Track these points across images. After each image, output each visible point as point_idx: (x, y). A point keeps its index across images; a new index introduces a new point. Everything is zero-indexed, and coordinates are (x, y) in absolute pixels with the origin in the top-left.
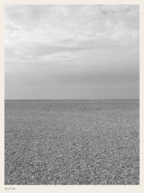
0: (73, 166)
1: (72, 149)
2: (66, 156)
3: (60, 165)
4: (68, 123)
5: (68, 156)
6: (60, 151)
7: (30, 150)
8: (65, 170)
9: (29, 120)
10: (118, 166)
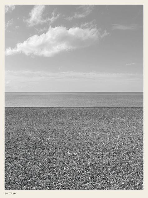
0: (86, 181)
1: (85, 162)
2: (79, 169)
3: (72, 180)
4: (80, 132)
5: (80, 169)
6: (72, 163)
7: (40, 162)
8: (78, 186)
9: (39, 128)
10: (136, 182)
